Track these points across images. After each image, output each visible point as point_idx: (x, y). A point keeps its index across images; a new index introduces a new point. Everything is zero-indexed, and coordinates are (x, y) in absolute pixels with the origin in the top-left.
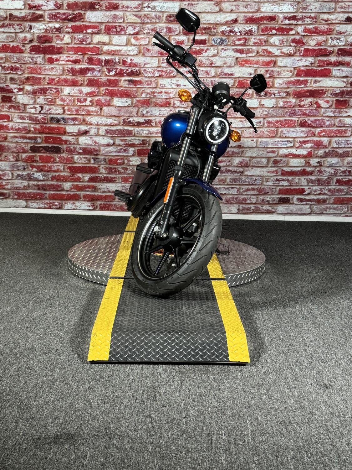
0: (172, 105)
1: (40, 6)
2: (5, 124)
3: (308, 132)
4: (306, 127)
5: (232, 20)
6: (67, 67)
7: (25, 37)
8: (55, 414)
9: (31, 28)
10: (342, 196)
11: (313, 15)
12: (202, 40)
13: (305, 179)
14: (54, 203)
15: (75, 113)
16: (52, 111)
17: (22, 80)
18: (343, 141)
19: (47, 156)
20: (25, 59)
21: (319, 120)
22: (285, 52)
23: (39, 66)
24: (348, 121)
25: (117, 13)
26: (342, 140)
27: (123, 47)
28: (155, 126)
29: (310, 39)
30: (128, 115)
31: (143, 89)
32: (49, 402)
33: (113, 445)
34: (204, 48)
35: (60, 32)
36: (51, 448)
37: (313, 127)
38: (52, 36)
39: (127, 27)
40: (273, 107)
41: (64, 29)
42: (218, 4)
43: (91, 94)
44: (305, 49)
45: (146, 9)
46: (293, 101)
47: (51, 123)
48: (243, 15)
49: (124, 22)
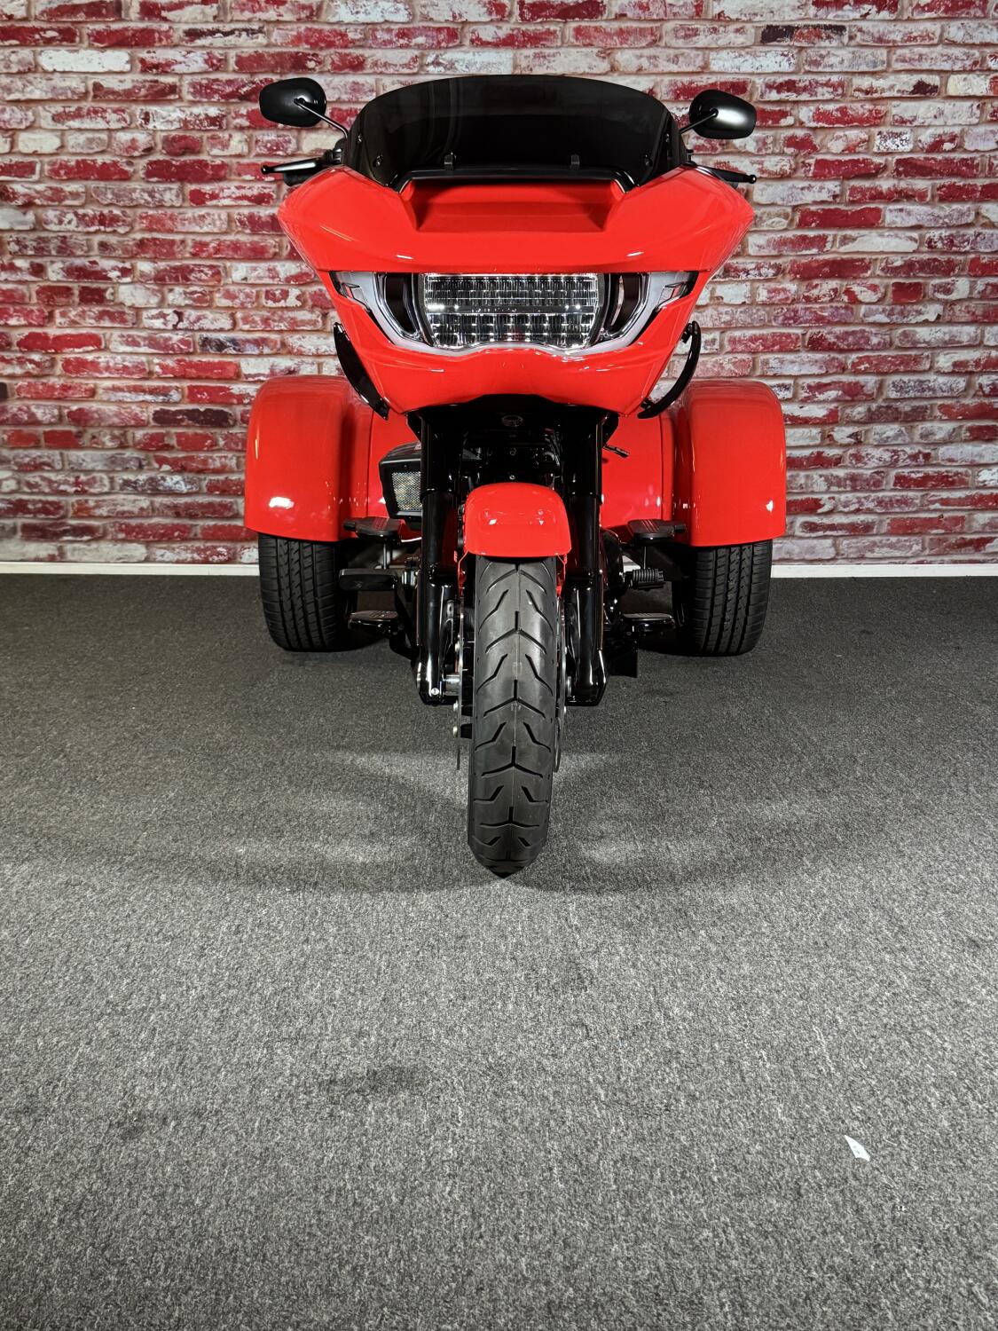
1: (169, 64)
2: (90, 357)
3: (827, 363)
4: (824, 350)
6: (239, 214)
7: (133, 140)
8: (356, 1025)
9: (147, 118)
10: (910, 516)
11: (835, 79)
13: (821, 476)
14: (215, 547)
16: (206, 324)
17: (129, 248)
18: (912, 383)
19: (196, 434)
20: (134, 196)
21: (854, 333)
22: (771, 169)
23: (169, 212)
24: (924, 333)
25: (360, 79)
26: (909, 381)
29: (830, 137)
32: (332, 1000)
33: (513, 1089)
35: (221, 128)
36: (368, 1102)
37: (841, 351)
38: (201, 138)
40: (744, 303)
42: (606, 53)
44: (818, 162)
45: (431, 69)
46: (792, 287)
47: (205, 352)
48: (667, 79)
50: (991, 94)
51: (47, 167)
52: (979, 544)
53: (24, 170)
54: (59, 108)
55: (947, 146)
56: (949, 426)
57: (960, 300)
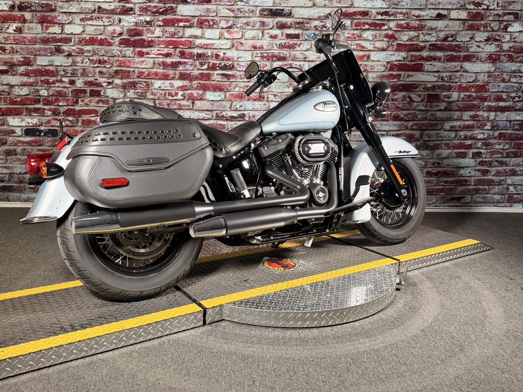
0: (266, 99)
2: (93, 119)
3: (400, 126)
4: (399, 120)
5: (324, 16)
6: (158, 61)
7: (114, 30)
9: (120, 21)
11: (404, 11)
12: (295, 34)
17: (111, 74)
20: (114, 52)
21: (411, 114)
22: (378, 47)
23: (128, 59)
24: (439, 114)
25: (210, 7)
26: (433, 133)
27: (216, 41)
29: (402, 34)
30: (221, 109)
31: (237, 83)
34: (297, 42)
35: (151, 25)
37: (406, 121)
38: (143, 29)
39: (220, 21)
41: (155, 22)
43: (183, 88)
44: (397, 44)
45: (239, 3)
49: (216, 15)
50: (468, 18)
51: (77, 40)
52: (459, 199)
53: (67, 40)
54: (83, 16)
55: (450, 39)
56: (448, 151)
57: (454, 101)
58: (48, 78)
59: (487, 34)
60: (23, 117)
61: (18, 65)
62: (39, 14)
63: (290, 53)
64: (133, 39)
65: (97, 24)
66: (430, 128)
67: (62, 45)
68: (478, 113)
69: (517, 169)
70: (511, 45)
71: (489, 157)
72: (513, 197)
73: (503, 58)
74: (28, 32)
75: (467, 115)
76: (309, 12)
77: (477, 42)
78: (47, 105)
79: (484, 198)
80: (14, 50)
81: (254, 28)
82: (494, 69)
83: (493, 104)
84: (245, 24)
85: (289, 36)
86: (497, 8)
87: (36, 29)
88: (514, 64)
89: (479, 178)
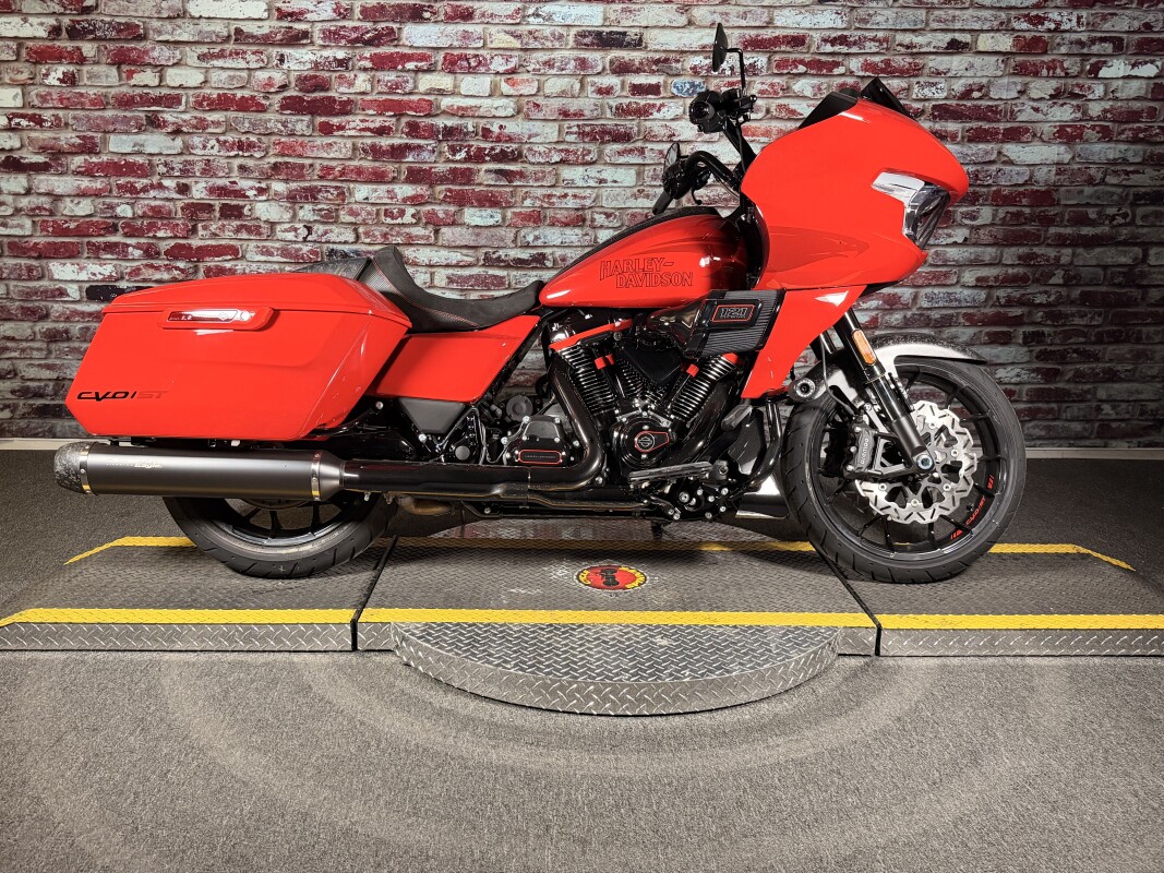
0: (588, 223)
12: (651, 86)
15: (380, 240)
27: (483, 100)
28: (552, 268)
30: (496, 244)
31: (528, 189)
34: (654, 102)
39: (493, 58)
41: (356, 61)
43: (415, 200)
49: (484, 46)
58: (132, 180)
59: (1054, 83)
60: (83, 262)
61: (68, 153)
62: (111, 46)
63: (639, 126)
64: (309, 97)
65: (233, 66)
66: (934, 282)
67: (162, 112)
68: (1035, 250)
69: (1120, 368)
70: (1108, 105)
71: (1058, 341)
72: (1110, 427)
73: (1089, 133)
74: (89, 83)
75: (1010, 254)
76: (680, 39)
77: (1034, 100)
78: (132, 236)
79: (1049, 428)
80: (60, 121)
81: (564, 72)
82: (1070, 156)
83: (1069, 231)
84: (545, 63)
85: (638, 90)
86: (1076, 28)
87: (107, 76)
88: (1112, 145)
89: (1038, 386)
